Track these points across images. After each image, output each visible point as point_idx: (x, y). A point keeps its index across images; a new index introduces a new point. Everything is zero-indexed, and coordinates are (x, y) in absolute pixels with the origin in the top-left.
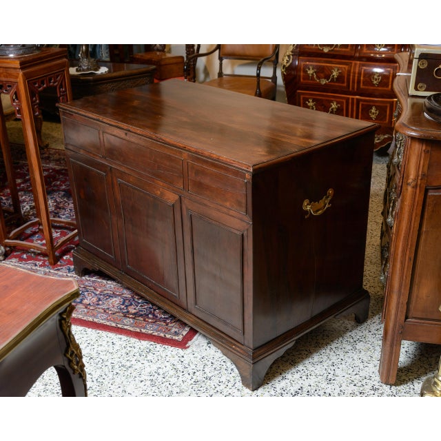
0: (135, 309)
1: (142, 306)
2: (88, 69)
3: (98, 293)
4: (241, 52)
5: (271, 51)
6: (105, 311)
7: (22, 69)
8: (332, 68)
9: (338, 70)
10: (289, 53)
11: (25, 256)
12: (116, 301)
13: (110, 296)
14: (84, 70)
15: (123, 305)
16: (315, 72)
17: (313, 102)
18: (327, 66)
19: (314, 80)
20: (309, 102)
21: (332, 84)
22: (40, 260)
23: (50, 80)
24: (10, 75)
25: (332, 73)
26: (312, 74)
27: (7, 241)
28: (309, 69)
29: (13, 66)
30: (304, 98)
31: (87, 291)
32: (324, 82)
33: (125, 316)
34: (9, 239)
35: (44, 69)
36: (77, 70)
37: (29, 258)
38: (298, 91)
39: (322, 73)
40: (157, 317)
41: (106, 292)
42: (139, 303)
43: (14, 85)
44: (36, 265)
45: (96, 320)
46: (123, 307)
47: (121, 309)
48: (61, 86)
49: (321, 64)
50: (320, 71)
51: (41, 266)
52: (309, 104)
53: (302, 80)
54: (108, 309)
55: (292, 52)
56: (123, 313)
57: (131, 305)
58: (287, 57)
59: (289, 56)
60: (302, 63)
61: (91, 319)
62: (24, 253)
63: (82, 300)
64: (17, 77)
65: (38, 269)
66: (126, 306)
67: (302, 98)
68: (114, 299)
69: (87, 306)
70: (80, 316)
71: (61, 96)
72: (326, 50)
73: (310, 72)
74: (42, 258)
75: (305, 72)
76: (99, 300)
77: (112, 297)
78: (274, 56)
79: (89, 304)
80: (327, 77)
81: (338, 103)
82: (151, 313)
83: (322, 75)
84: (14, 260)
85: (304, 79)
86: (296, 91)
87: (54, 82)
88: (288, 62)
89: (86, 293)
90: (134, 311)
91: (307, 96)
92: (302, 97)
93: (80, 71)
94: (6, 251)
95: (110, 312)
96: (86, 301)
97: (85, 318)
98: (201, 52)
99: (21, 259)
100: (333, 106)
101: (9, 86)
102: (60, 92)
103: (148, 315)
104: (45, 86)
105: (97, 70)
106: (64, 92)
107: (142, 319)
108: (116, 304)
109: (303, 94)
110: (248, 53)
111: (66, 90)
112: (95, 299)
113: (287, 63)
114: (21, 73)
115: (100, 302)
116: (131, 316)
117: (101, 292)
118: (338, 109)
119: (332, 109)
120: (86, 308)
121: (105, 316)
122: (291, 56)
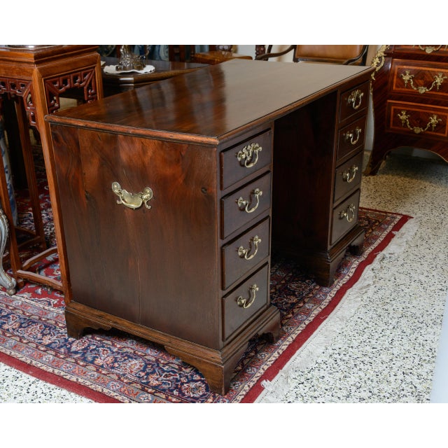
0: (157, 380)
1: (166, 376)
2: (130, 68)
3: (115, 350)
4: (321, 53)
5: (358, 52)
6: (119, 379)
7: (37, 63)
8: (436, 74)
9: (443, 76)
10: (381, 54)
11: (39, 291)
12: (136, 364)
13: (129, 357)
14: (125, 68)
15: (143, 371)
16: (413, 78)
17: (406, 115)
18: (429, 71)
19: (410, 87)
20: (402, 115)
21: (434, 93)
22: (55, 298)
23: (75, 78)
24: (23, 71)
25: (435, 79)
26: (409, 81)
27: (20, 271)
28: (405, 74)
29: (26, 60)
30: (395, 110)
31: (103, 347)
32: (423, 90)
33: (143, 390)
34: (22, 269)
35: (67, 65)
36: (117, 69)
37: (44, 294)
38: (389, 101)
39: (421, 79)
40: (184, 395)
41: (125, 350)
42: (164, 371)
43: (27, 83)
44: (50, 304)
45: (106, 391)
46: (143, 374)
47: (139, 377)
48: (90, 87)
49: (421, 68)
50: (419, 77)
51: (55, 306)
52: (401, 117)
53: (394, 88)
54: (124, 375)
55: (385, 53)
56: (141, 384)
57: (154, 372)
58: (377, 59)
59: (380, 58)
60: (397, 67)
61: (99, 389)
62: (40, 286)
63: (94, 358)
64: (31, 74)
65: (52, 309)
66: (147, 374)
67: (392, 110)
68: (134, 362)
69: (99, 368)
70: (88, 383)
71: (88, 100)
72: (429, 51)
73: (406, 78)
74: (59, 295)
75: (400, 78)
76: (116, 360)
77: (132, 358)
78: (361, 59)
79: (102, 366)
80: (428, 85)
81: (439, 117)
82: (176, 388)
83: (421, 82)
84: (26, 295)
85: (397, 86)
86: (385, 101)
87: (81, 82)
88: (378, 64)
89: (101, 349)
90: (155, 383)
91: (399, 108)
92: (393, 108)
93: (120, 69)
94: (17, 284)
95: (125, 381)
96: (99, 361)
97: (93, 387)
98: (272, 52)
99: (35, 295)
100: (433, 121)
101: (23, 86)
102: (88, 94)
103: (172, 391)
104: (68, 86)
105: (140, 68)
106: (92, 94)
107: (164, 396)
108: (135, 369)
109: (395, 104)
110: (329, 53)
111: (95, 93)
112: (110, 359)
113: (377, 66)
114: (36, 69)
115: (116, 365)
116: (150, 390)
117: (120, 349)
118: (438, 125)
119: (431, 124)
120: (97, 371)
121: (118, 385)
122: (383, 58)
